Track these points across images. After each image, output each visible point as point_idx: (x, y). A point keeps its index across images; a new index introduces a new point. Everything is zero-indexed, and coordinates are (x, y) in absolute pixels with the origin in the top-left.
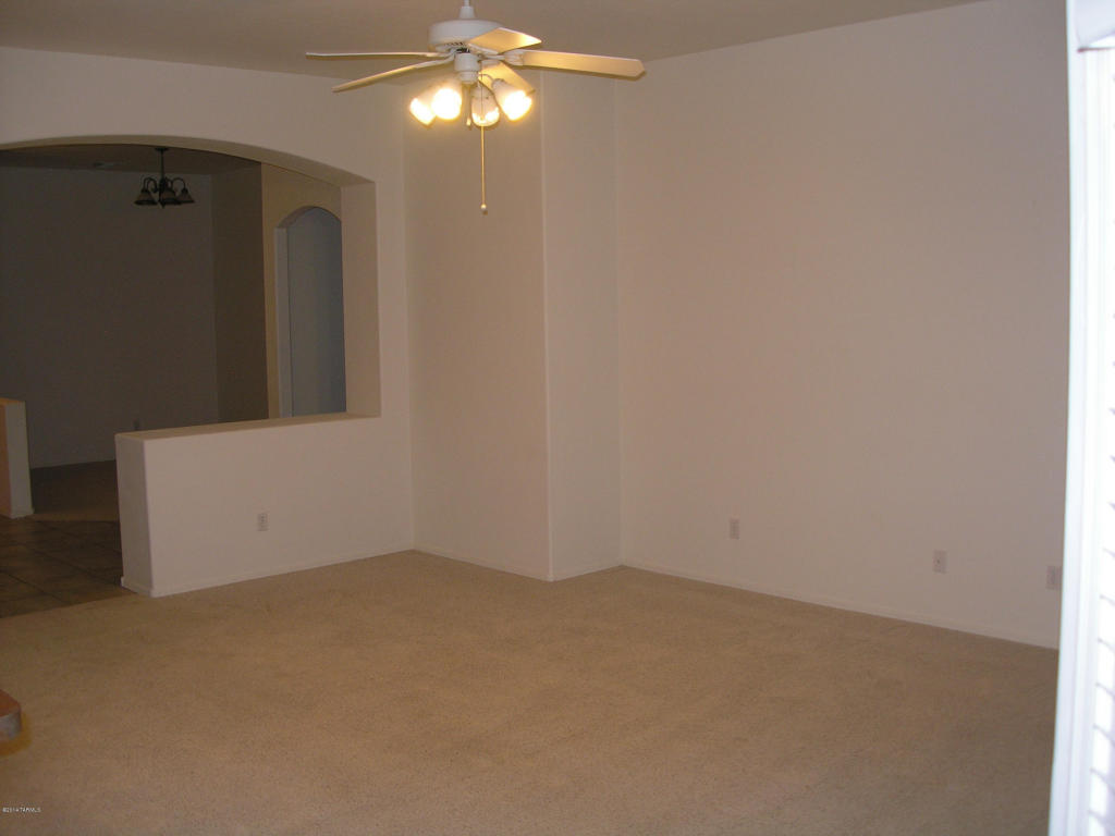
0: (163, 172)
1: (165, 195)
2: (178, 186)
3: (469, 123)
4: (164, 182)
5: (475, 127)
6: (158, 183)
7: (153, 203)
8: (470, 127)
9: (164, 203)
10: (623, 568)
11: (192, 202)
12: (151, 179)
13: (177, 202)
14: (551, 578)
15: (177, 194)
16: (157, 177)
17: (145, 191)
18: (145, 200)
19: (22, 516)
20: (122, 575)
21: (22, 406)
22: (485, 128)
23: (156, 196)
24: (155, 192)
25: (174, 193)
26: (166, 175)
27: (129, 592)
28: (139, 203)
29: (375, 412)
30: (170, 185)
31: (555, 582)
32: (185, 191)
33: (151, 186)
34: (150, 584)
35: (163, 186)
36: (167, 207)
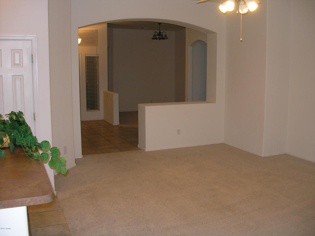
0: (160, 30)
1: (160, 37)
2: (164, 34)
3: (237, 12)
4: (160, 33)
5: (239, 14)
6: (158, 33)
7: (157, 39)
8: (238, 14)
9: (160, 39)
10: (286, 154)
11: (168, 39)
12: (157, 32)
13: (164, 39)
14: (263, 156)
15: (164, 36)
16: (158, 32)
17: (154, 35)
18: (154, 38)
19: (116, 125)
20: (138, 144)
21: (118, 94)
22: (243, 14)
23: (158, 37)
24: (157, 36)
25: (163, 36)
26: (161, 31)
27: (139, 149)
28: (153, 39)
29: (214, 101)
30: (161, 34)
31: (264, 157)
32: (166, 35)
33: (156, 34)
34: (145, 147)
35: (160, 34)
36: (161, 40)
